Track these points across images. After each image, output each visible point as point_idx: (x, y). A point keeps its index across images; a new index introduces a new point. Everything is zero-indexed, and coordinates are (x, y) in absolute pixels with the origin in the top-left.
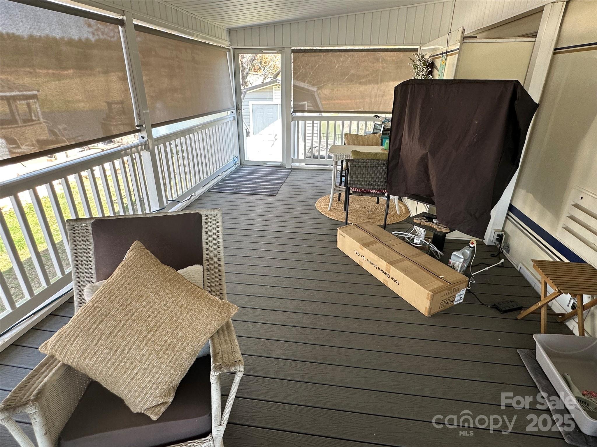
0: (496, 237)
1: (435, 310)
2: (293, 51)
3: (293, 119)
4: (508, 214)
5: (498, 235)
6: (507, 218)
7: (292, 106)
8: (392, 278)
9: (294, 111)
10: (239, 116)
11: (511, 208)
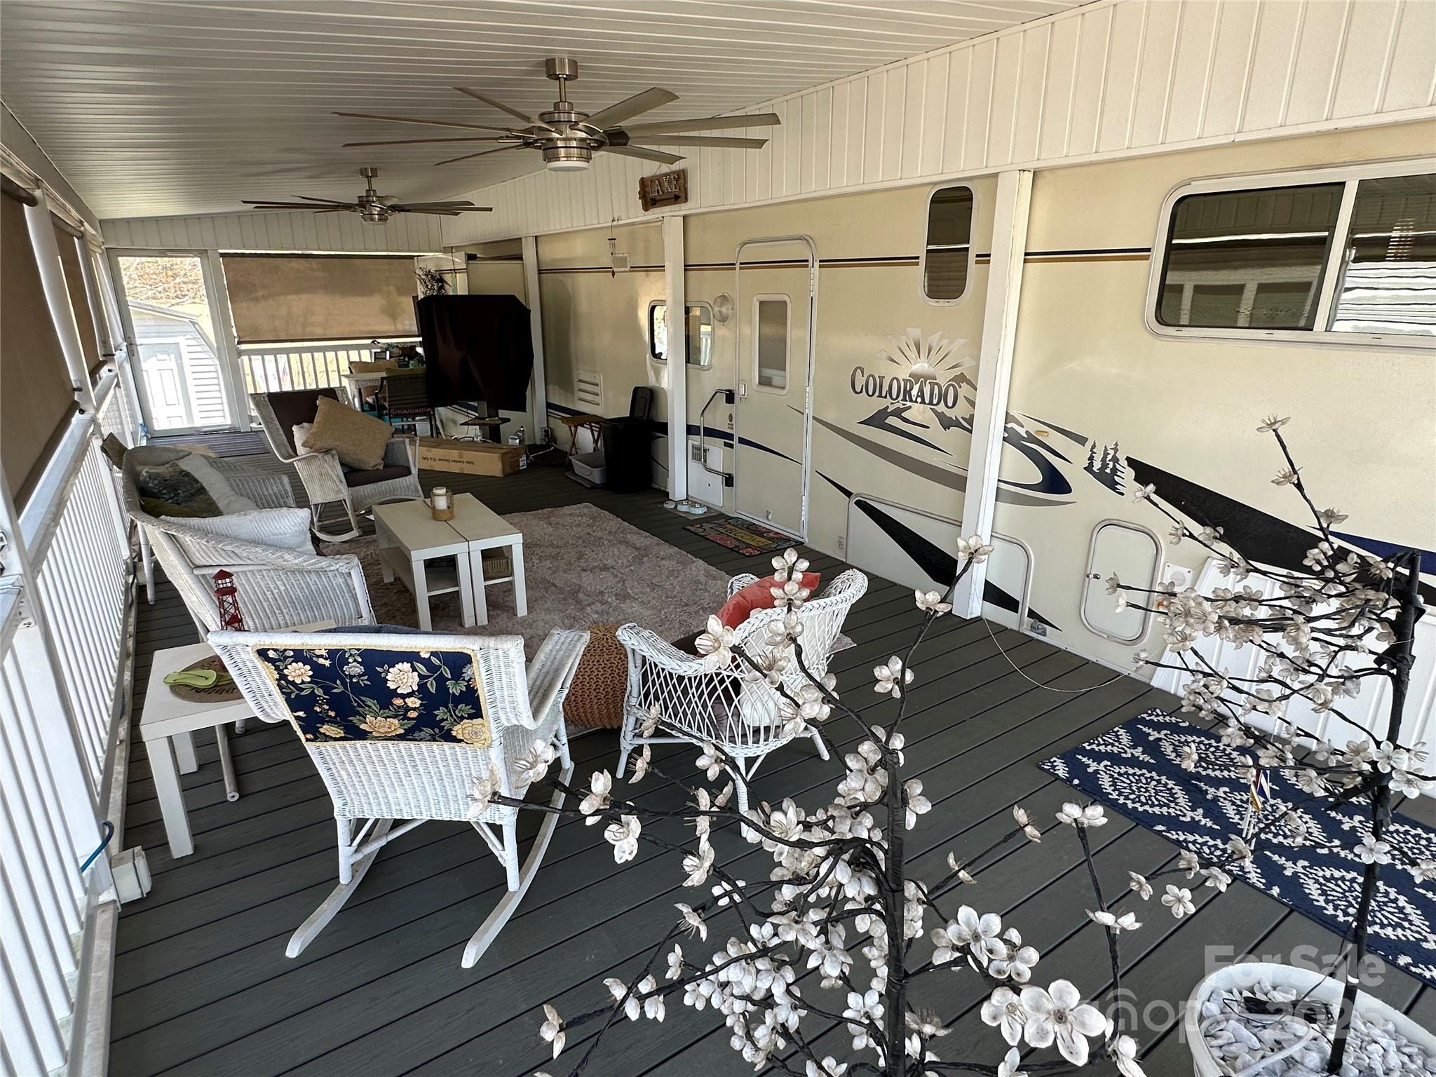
0: (544, 433)
1: (508, 471)
2: (222, 255)
3: (240, 353)
4: (547, 412)
5: (545, 431)
6: (548, 415)
7: (236, 335)
8: (467, 462)
9: (239, 343)
10: (133, 355)
11: (549, 405)
